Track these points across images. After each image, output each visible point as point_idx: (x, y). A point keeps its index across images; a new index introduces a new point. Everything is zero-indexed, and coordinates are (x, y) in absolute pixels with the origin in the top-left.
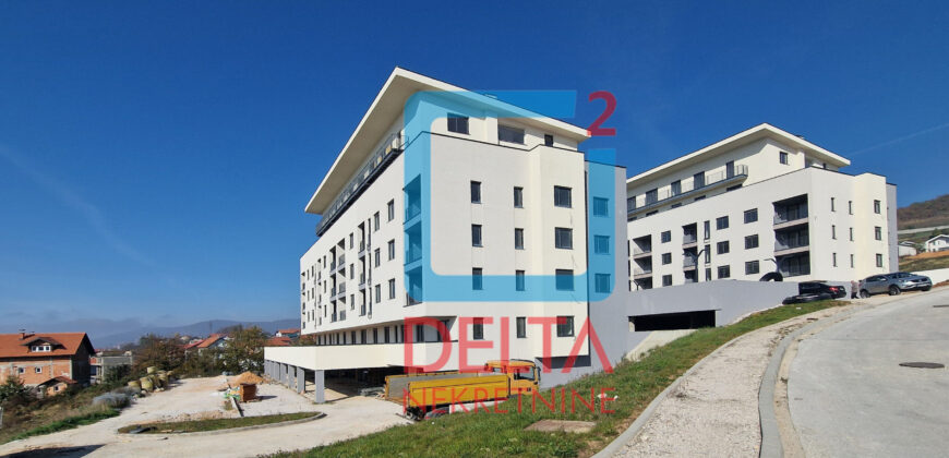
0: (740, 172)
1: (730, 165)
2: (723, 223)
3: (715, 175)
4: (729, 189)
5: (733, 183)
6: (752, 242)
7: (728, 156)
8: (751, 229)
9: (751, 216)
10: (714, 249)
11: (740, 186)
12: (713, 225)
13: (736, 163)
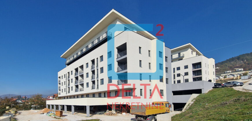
0: (183, 56)
1: (179, 54)
2: (179, 69)
3: (176, 56)
4: (179, 60)
5: (180, 59)
6: (186, 74)
7: (179, 51)
8: (186, 70)
9: (186, 67)
10: (176, 76)
11: (182, 59)
12: (176, 69)
13: (181, 53)
